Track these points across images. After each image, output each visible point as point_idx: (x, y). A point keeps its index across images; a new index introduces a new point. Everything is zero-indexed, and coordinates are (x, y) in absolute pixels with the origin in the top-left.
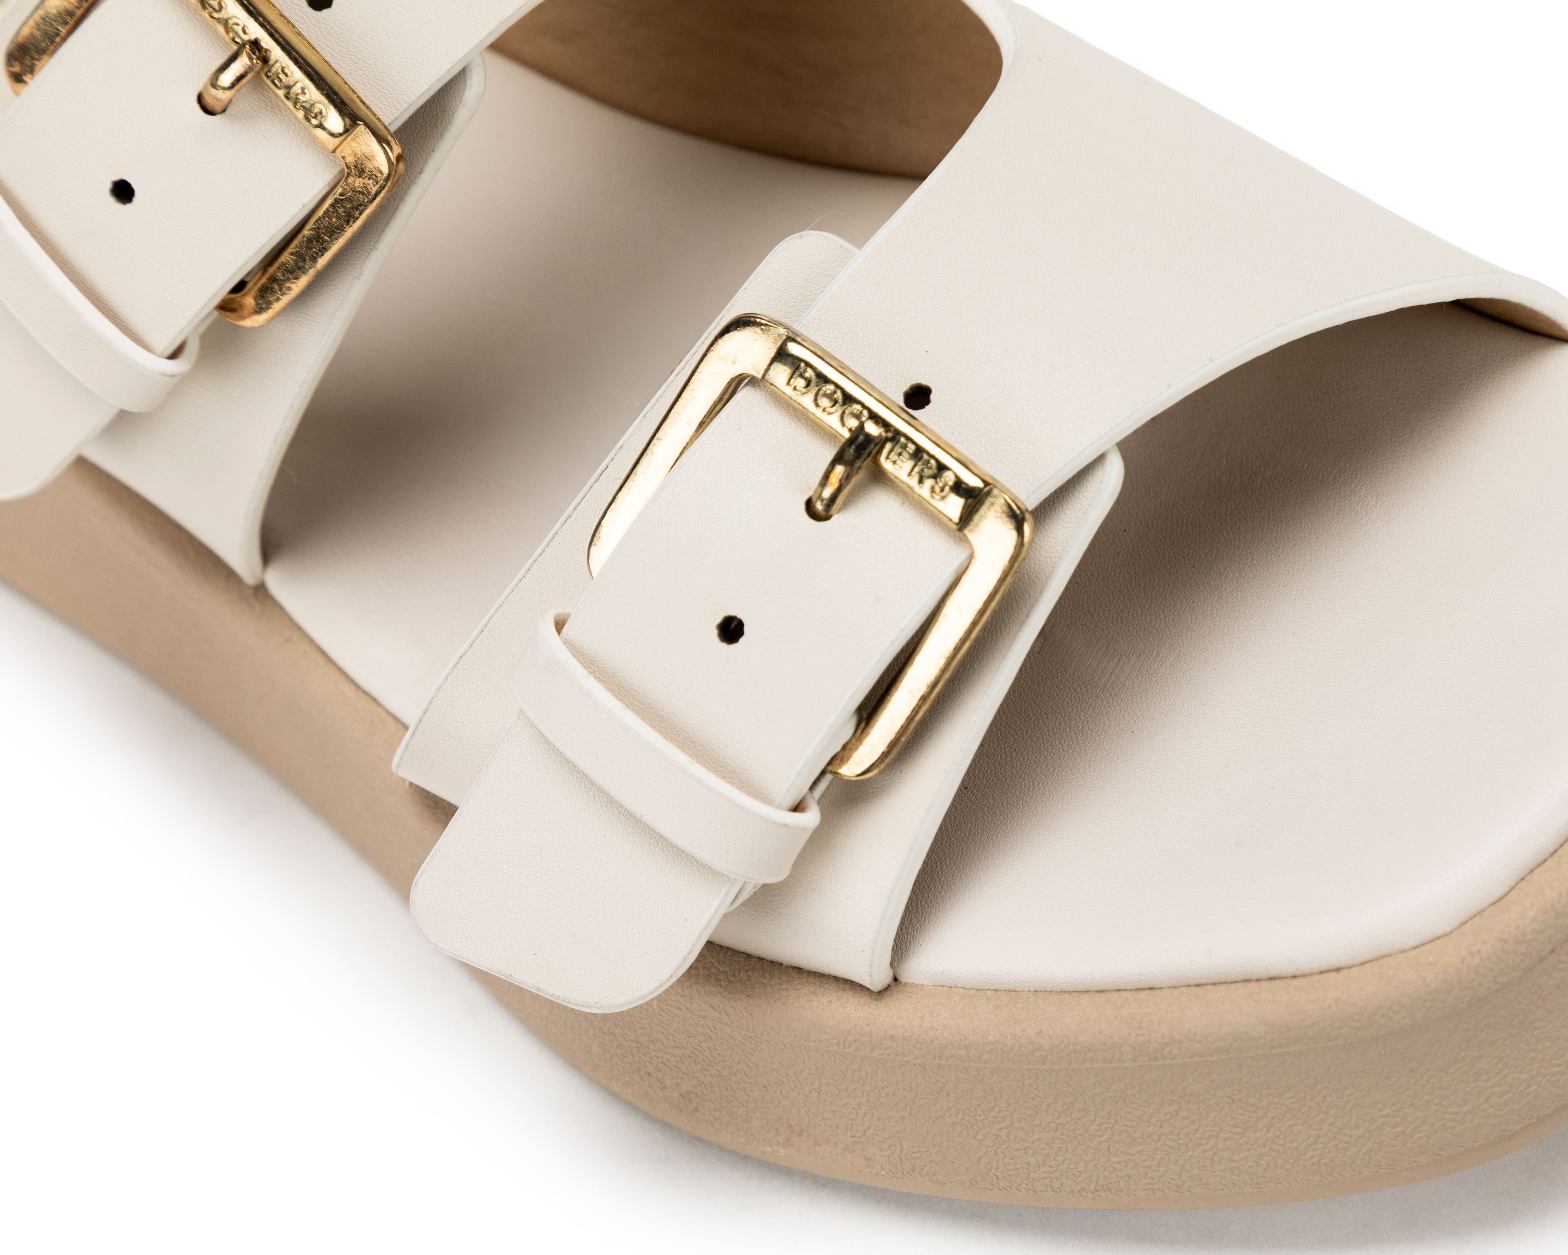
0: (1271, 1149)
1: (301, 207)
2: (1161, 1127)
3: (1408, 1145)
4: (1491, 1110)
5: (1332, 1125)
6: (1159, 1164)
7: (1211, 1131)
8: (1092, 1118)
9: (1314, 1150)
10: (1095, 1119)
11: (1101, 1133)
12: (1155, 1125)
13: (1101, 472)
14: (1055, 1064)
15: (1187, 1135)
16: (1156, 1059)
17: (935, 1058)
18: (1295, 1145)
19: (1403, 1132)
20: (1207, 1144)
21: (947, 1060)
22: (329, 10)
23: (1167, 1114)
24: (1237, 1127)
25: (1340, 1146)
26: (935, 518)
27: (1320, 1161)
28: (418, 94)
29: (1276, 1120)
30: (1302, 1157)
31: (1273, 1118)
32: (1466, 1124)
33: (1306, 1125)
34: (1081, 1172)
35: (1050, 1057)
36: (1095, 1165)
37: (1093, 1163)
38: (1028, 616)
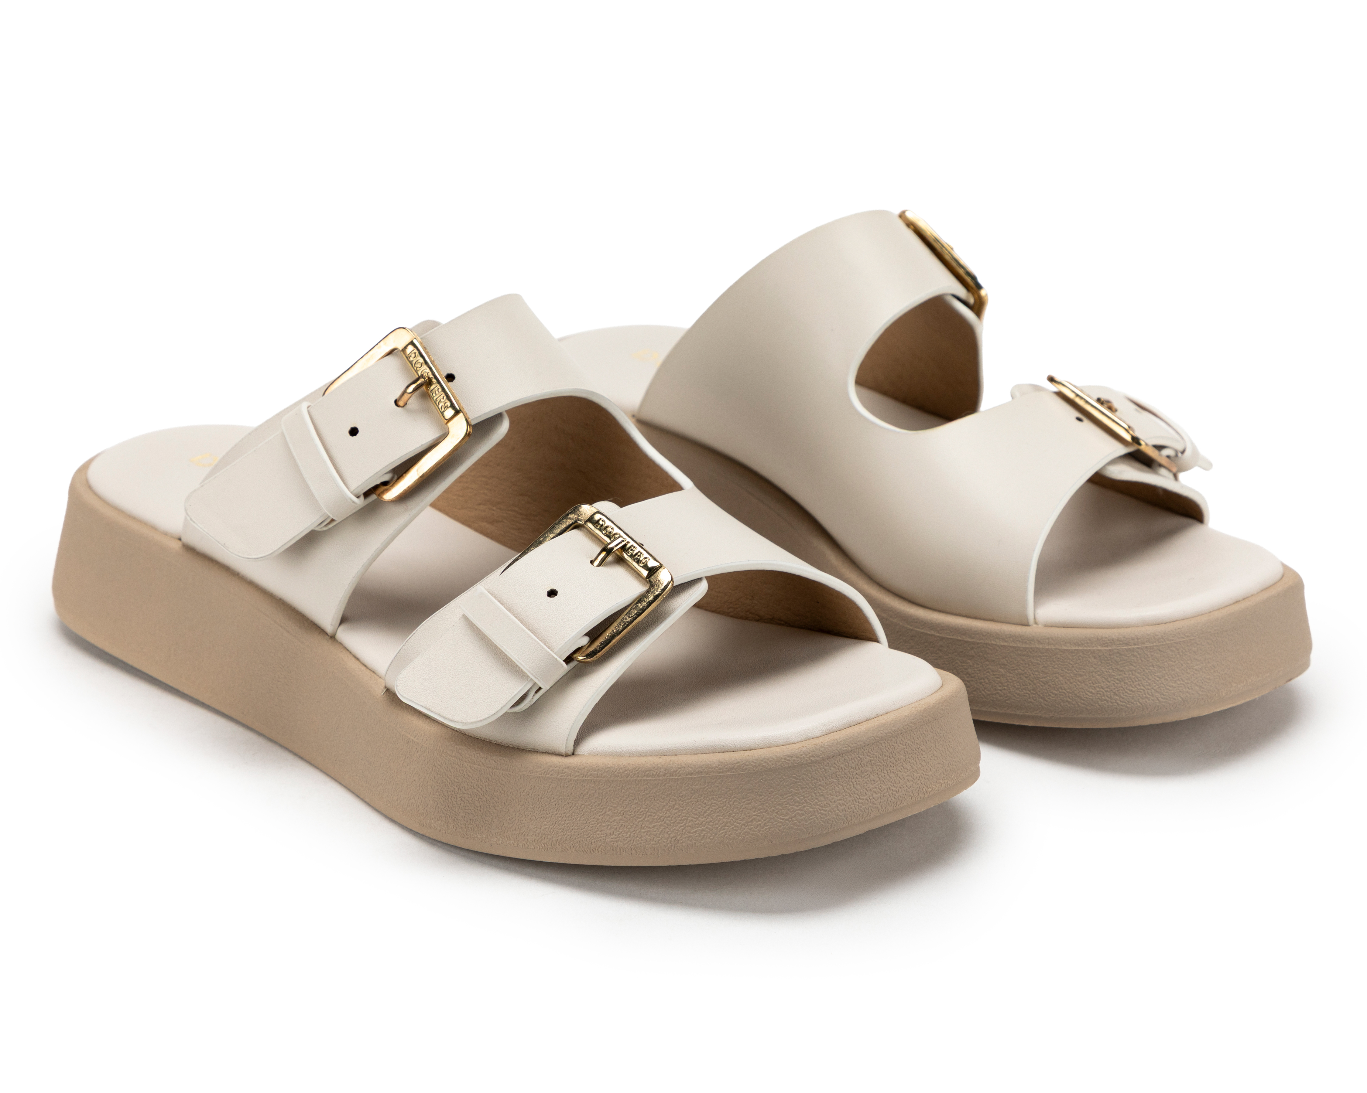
0: (707, 828)
1: (420, 445)
2: (666, 814)
3: (761, 832)
4: (796, 821)
5: (733, 817)
6: (660, 833)
7: (685, 816)
8: (639, 808)
9: (724, 829)
10: (640, 809)
11: (640, 816)
12: (664, 813)
13: (700, 584)
14: (632, 778)
15: (675, 818)
16: (673, 775)
17: (583, 776)
18: (717, 826)
19: (760, 824)
20: (682, 823)
21: (588, 777)
22: (452, 383)
23: (670, 806)
24: (696, 815)
25: (734, 829)
26: (638, 575)
27: (725, 836)
28: (475, 417)
29: (712, 812)
30: (718, 833)
31: (711, 811)
32: (785, 826)
33: (723, 816)
34: (627, 838)
35: (631, 774)
36: (634, 834)
37: (634, 833)
38: (661, 623)
